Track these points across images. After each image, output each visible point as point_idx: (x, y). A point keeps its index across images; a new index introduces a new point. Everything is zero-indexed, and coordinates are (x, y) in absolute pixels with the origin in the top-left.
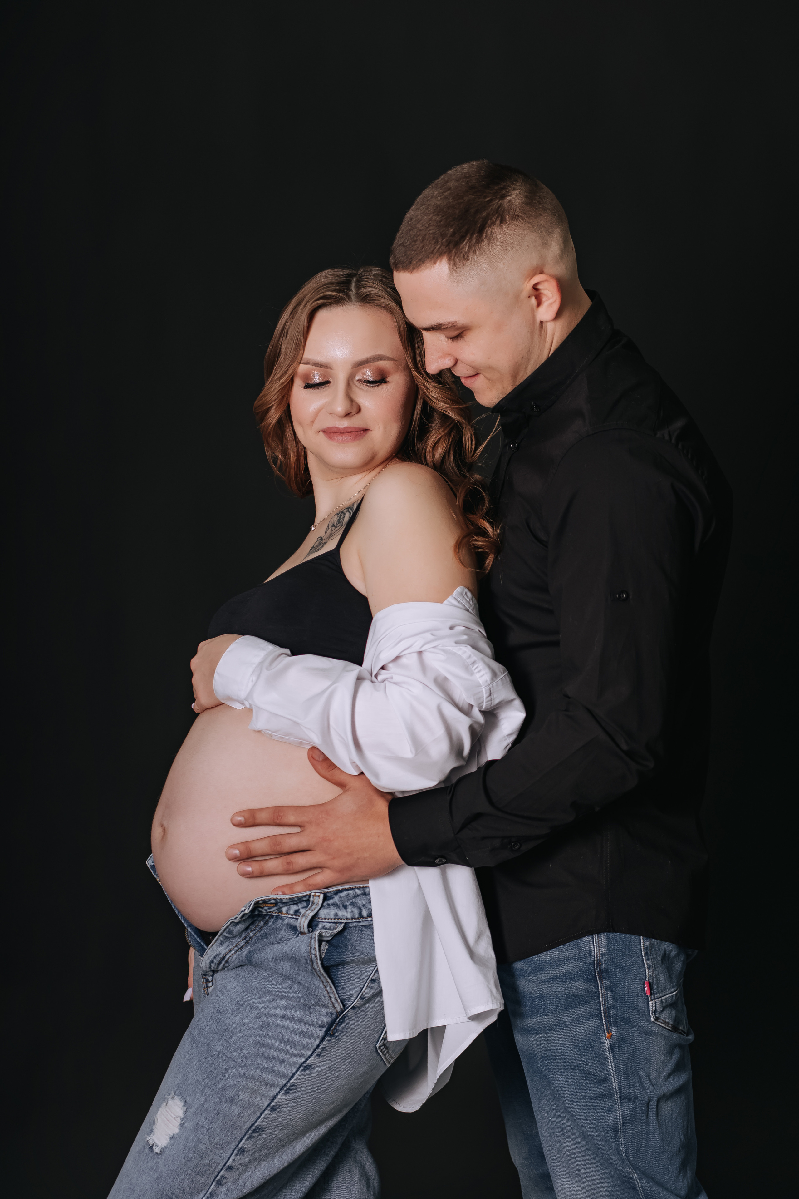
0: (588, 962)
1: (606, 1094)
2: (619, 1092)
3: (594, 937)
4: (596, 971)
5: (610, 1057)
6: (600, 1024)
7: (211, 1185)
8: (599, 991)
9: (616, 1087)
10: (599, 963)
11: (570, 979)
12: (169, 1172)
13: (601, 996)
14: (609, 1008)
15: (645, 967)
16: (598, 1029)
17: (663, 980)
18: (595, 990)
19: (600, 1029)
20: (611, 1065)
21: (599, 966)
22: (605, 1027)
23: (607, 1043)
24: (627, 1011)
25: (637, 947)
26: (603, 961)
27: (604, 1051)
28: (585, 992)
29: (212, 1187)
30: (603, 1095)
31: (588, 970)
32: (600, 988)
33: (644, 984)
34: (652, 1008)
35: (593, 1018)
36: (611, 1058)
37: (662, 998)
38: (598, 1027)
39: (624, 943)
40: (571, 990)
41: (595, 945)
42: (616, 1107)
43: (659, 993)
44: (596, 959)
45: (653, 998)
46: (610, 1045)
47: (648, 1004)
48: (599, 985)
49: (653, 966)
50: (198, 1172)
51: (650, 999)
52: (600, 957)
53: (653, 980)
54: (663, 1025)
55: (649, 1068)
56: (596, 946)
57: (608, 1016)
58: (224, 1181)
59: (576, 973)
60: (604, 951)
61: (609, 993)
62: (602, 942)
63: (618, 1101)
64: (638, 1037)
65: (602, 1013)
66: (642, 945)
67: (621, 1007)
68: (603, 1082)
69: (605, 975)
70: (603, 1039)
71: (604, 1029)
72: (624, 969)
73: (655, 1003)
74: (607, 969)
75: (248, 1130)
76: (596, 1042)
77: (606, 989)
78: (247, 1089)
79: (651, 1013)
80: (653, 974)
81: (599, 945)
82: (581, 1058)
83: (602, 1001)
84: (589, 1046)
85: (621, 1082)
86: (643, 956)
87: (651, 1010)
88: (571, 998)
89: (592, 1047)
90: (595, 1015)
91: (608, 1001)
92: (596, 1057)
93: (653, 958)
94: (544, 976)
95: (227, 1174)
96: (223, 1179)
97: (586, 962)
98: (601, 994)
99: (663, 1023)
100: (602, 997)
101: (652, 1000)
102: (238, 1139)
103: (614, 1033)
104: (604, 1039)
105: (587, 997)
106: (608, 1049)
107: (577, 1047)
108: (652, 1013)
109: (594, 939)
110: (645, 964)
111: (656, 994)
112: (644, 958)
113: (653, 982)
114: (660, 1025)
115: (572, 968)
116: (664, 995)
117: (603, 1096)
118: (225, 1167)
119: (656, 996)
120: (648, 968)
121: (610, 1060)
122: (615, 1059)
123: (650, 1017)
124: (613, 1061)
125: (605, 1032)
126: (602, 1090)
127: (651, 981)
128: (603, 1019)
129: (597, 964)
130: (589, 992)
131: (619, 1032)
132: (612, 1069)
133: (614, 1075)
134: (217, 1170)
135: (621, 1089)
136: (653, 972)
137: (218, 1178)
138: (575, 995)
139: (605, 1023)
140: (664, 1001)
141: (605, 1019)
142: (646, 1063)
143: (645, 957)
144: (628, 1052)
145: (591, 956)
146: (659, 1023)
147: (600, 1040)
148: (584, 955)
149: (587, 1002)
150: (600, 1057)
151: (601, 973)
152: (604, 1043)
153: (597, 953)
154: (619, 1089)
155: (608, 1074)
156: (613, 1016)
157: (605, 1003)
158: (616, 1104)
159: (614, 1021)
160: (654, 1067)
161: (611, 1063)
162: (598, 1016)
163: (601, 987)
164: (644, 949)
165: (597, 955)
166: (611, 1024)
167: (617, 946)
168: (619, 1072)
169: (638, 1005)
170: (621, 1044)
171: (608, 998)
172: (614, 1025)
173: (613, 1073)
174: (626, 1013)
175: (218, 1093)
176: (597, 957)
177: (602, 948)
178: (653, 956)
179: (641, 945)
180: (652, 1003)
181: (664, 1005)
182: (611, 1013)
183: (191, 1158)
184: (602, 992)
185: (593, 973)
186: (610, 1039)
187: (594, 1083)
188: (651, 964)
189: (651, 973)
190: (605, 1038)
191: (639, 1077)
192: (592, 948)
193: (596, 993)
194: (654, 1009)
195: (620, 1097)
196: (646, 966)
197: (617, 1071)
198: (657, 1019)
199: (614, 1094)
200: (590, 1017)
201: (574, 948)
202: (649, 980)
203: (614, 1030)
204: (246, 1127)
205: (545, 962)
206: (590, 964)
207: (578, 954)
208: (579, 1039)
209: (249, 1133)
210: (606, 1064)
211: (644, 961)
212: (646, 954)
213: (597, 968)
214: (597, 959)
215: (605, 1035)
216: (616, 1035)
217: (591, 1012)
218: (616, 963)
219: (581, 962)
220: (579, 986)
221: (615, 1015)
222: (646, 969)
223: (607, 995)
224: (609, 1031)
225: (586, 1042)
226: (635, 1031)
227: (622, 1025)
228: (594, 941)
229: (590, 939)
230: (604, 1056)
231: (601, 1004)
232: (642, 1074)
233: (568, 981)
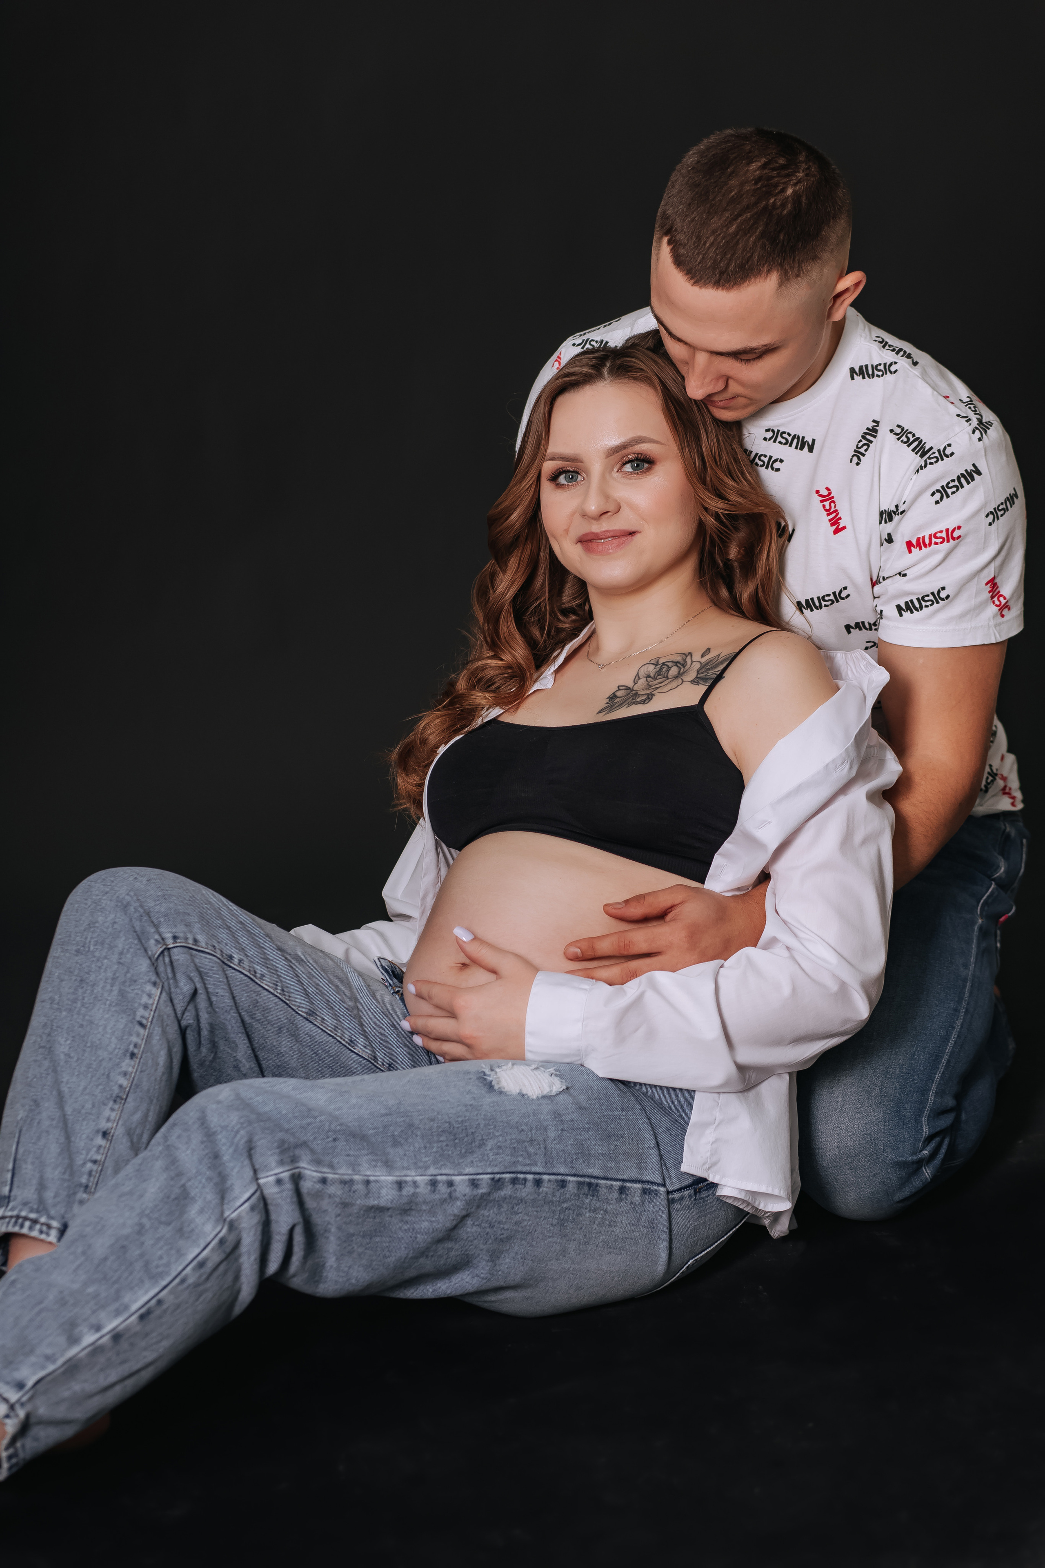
7: (510, 1173)
12: (489, 1114)
29: (508, 1176)
50: (514, 1148)
58: (521, 1186)
75: (588, 1176)
78: (629, 1144)
95: (529, 1184)
96: (522, 1184)
102: (574, 1172)
118: (537, 1177)
134: (528, 1169)
137: (522, 1176)
175: (604, 1116)
183: (523, 1130)
204: (590, 1171)
209: (587, 1180)
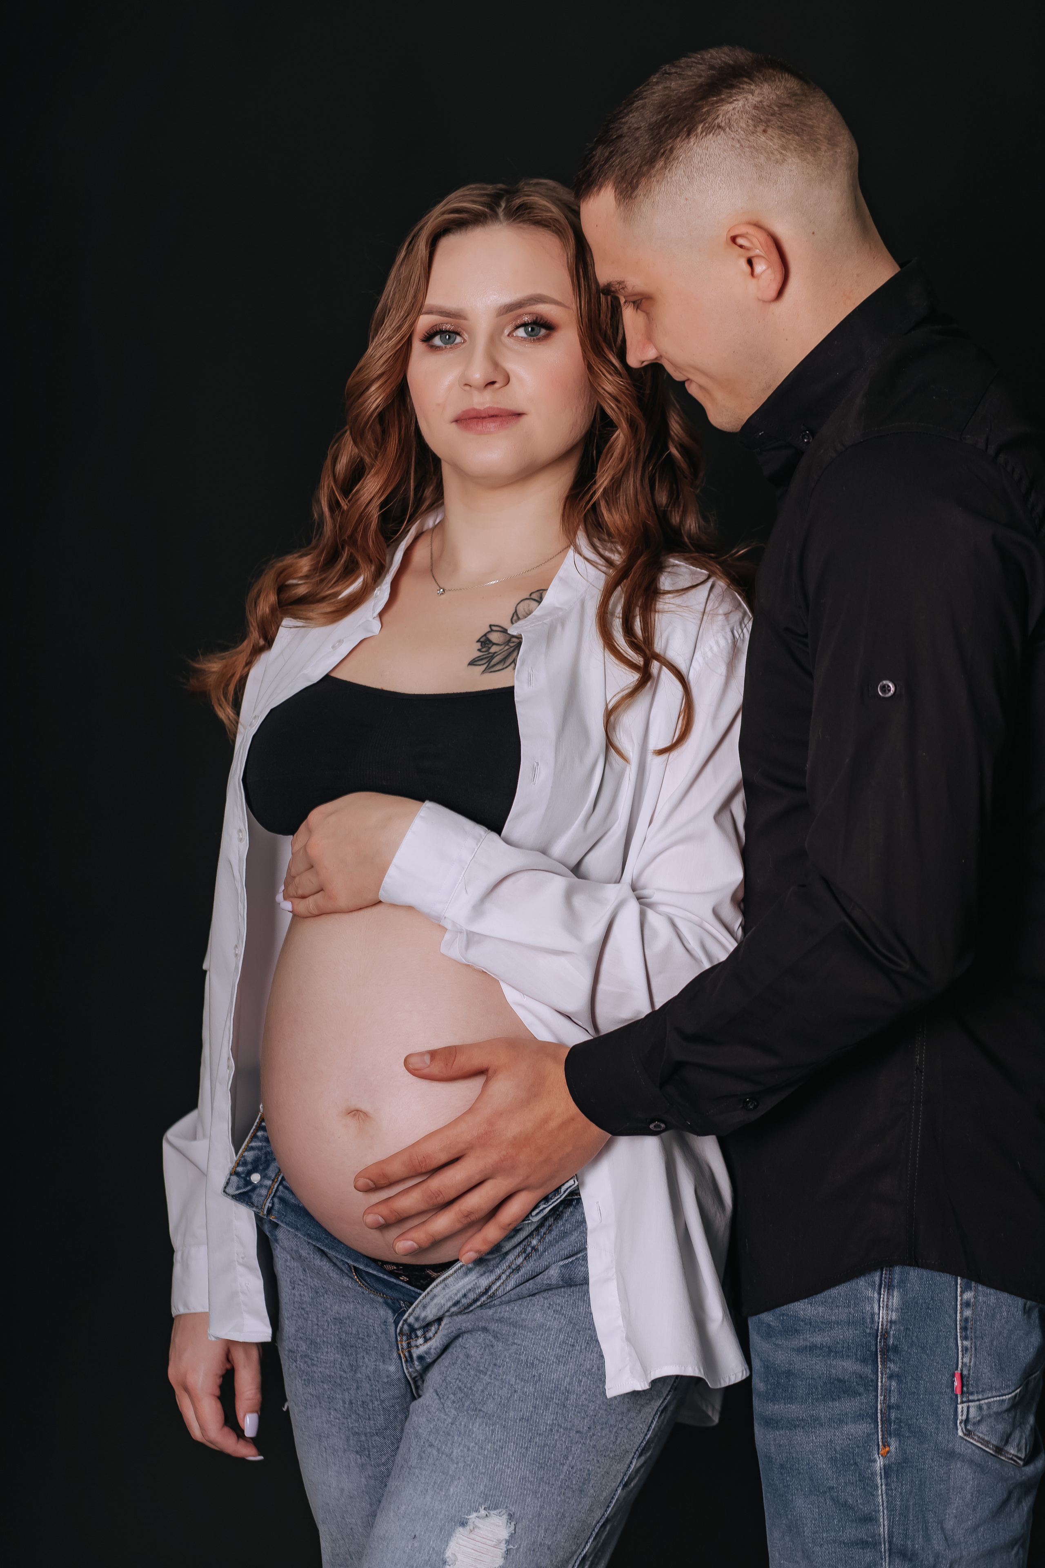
0: (868, 1331)
1: (867, 1542)
2: (889, 1542)
3: (882, 1292)
4: (879, 1347)
5: (881, 1485)
6: (874, 1431)
8: (878, 1379)
9: (884, 1533)
10: (885, 1335)
11: (836, 1352)
13: (879, 1388)
14: (890, 1407)
15: (958, 1350)
16: (869, 1438)
17: (986, 1374)
18: (872, 1376)
19: (873, 1439)
20: (881, 1498)
21: (884, 1339)
22: (880, 1437)
23: (880, 1463)
24: (918, 1415)
25: (950, 1317)
26: (892, 1332)
27: (873, 1474)
28: (856, 1377)
30: (863, 1542)
31: (866, 1344)
32: (880, 1375)
33: (953, 1376)
34: (962, 1415)
35: (863, 1420)
36: (883, 1487)
37: (982, 1402)
38: (869, 1435)
39: (928, 1308)
40: (834, 1371)
41: (881, 1305)
42: (882, 1564)
43: (977, 1393)
44: (880, 1327)
45: (964, 1399)
46: (884, 1465)
47: (956, 1408)
48: (879, 1370)
49: (973, 1349)
51: (959, 1401)
52: (887, 1325)
53: (969, 1370)
54: (979, 1445)
55: (944, 1510)
56: (883, 1308)
57: (887, 1421)
59: (846, 1345)
60: (894, 1318)
61: (894, 1383)
62: (893, 1303)
63: (885, 1555)
64: (932, 1459)
65: (879, 1414)
66: (958, 1315)
67: (909, 1408)
68: (865, 1521)
69: (891, 1355)
70: (873, 1455)
71: (878, 1439)
72: (923, 1349)
73: (968, 1408)
74: (897, 1345)
76: (862, 1457)
77: (891, 1377)
79: (958, 1422)
80: (970, 1362)
81: (887, 1307)
82: (837, 1479)
83: (881, 1396)
84: (852, 1462)
85: (893, 1527)
86: (958, 1331)
87: (960, 1417)
88: (833, 1383)
89: (855, 1464)
90: (867, 1415)
91: (890, 1396)
92: (860, 1480)
93: (976, 1337)
94: (798, 1342)
97: (863, 1330)
98: (880, 1384)
99: (978, 1442)
100: (881, 1389)
101: (962, 1402)
103: (893, 1449)
104: (876, 1456)
105: (858, 1385)
106: (880, 1473)
107: (833, 1460)
108: (961, 1423)
109: (882, 1296)
110: (959, 1344)
111: (972, 1394)
112: (958, 1334)
113: (969, 1374)
114: (972, 1443)
115: (841, 1337)
116: (986, 1396)
117: (863, 1544)
119: (971, 1398)
120: (962, 1351)
121: (882, 1489)
122: (889, 1490)
123: (957, 1429)
124: (887, 1494)
125: (878, 1445)
126: (862, 1533)
127: (965, 1372)
128: (879, 1424)
129: (881, 1336)
130: (861, 1378)
131: (902, 1449)
132: (883, 1504)
133: (884, 1514)
135: (893, 1537)
136: (971, 1359)
138: (839, 1380)
139: (882, 1431)
140: (985, 1407)
141: (882, 1424)
142: (940, 1503)
143: (961, 1333)
144: (912, 1481)
145: (873, 1321)
146: (972, 1441)
147: (869, 1455)
148: (863, 1318)
149: (856, 1394)
150: (866, 1482)
151: (886, 1350)
152: (875, 1461)
153: (883, 1318)
154: (889, 1537)
155: (875, 1511)
156: (895, 1422)
157: (884, 1399)
158: (882, 1559)
159: (895, 1430)
160: (952, 1510)
161: (882, 1495)
162: (872, 1418)
163: (882, 1374)
164: (961, 1321)
165: (882, 1322)
166: (890, 1434)
167: (917, 1311)
168: (893, 1510)
169: (939, 1407)
170: (902, 1467)
171: (890, 1391)
172: (895, 1436)
173: (883, 1511)
174: (917, 1420)
176: (882, 1325)
177: (892, 1312)
178: (975, 1333)
179: (956, 1313)
180: (963, 1408)
181: (985, 1412)
182: (893, 1416)
184: (882, 1382)
185: (873, 1348)
186: (884, 1457)
187: (852, 1521)
188: (969, 1346)
189: (966, 1360)
190: (878, 1454)
191: (925, 1522)
192: (876, 1310)
193: (872, 1381)
194: (964, 1417)
195: (890, 1550)
196: (960, 1348)
197: (891, 1509)
198: (969, 1433)
199: (880, 1543)
200: (859, 1417)
201: (849, 1306)
202: (962, 1370)
203: (894, 1444)
205: (802, 1321)
206: (870, 1334)
207: (854, 1317)
208: (838, 1448)
210: (873, 1495)
211: (959, 1339)
212: (964, 1329)
213: (880, 1342)
214: (882, 1329)
215: (879, 1449)
216: (896, 1452)
217: (861, 1409)
218: (912, 1338)
219: (856, 1330)
220: (848, 1366)
221: (899, 1420)
222: (960, 1353)
223: (890, 1386)
224: (886, 1444)
225: (847, 1455)
226: (927, 1449)
227: (909, 1437)
228: (881, 1299)
229: (876, 1295)
230: (873, 1481)
231: (879, 1400)
232: (930, 1517)
233: (833, 1356)
